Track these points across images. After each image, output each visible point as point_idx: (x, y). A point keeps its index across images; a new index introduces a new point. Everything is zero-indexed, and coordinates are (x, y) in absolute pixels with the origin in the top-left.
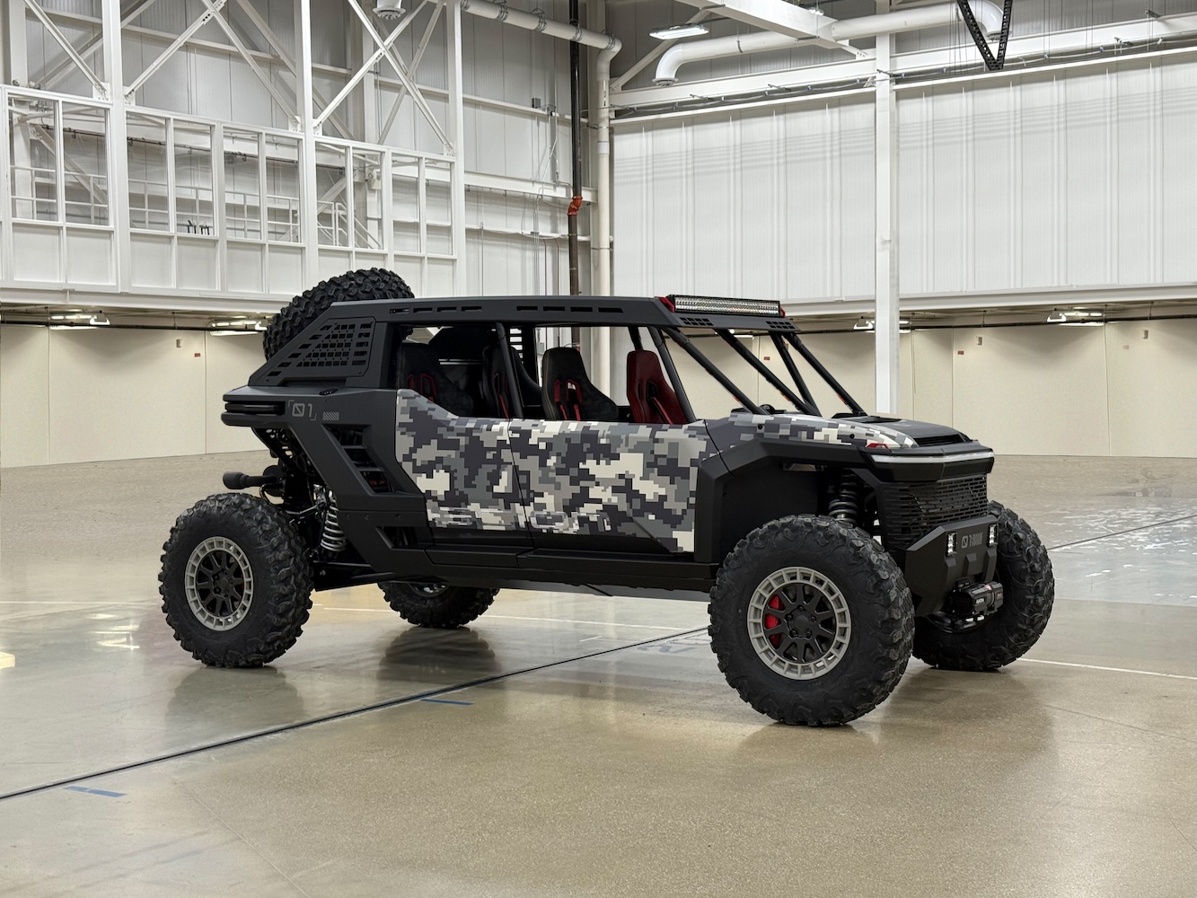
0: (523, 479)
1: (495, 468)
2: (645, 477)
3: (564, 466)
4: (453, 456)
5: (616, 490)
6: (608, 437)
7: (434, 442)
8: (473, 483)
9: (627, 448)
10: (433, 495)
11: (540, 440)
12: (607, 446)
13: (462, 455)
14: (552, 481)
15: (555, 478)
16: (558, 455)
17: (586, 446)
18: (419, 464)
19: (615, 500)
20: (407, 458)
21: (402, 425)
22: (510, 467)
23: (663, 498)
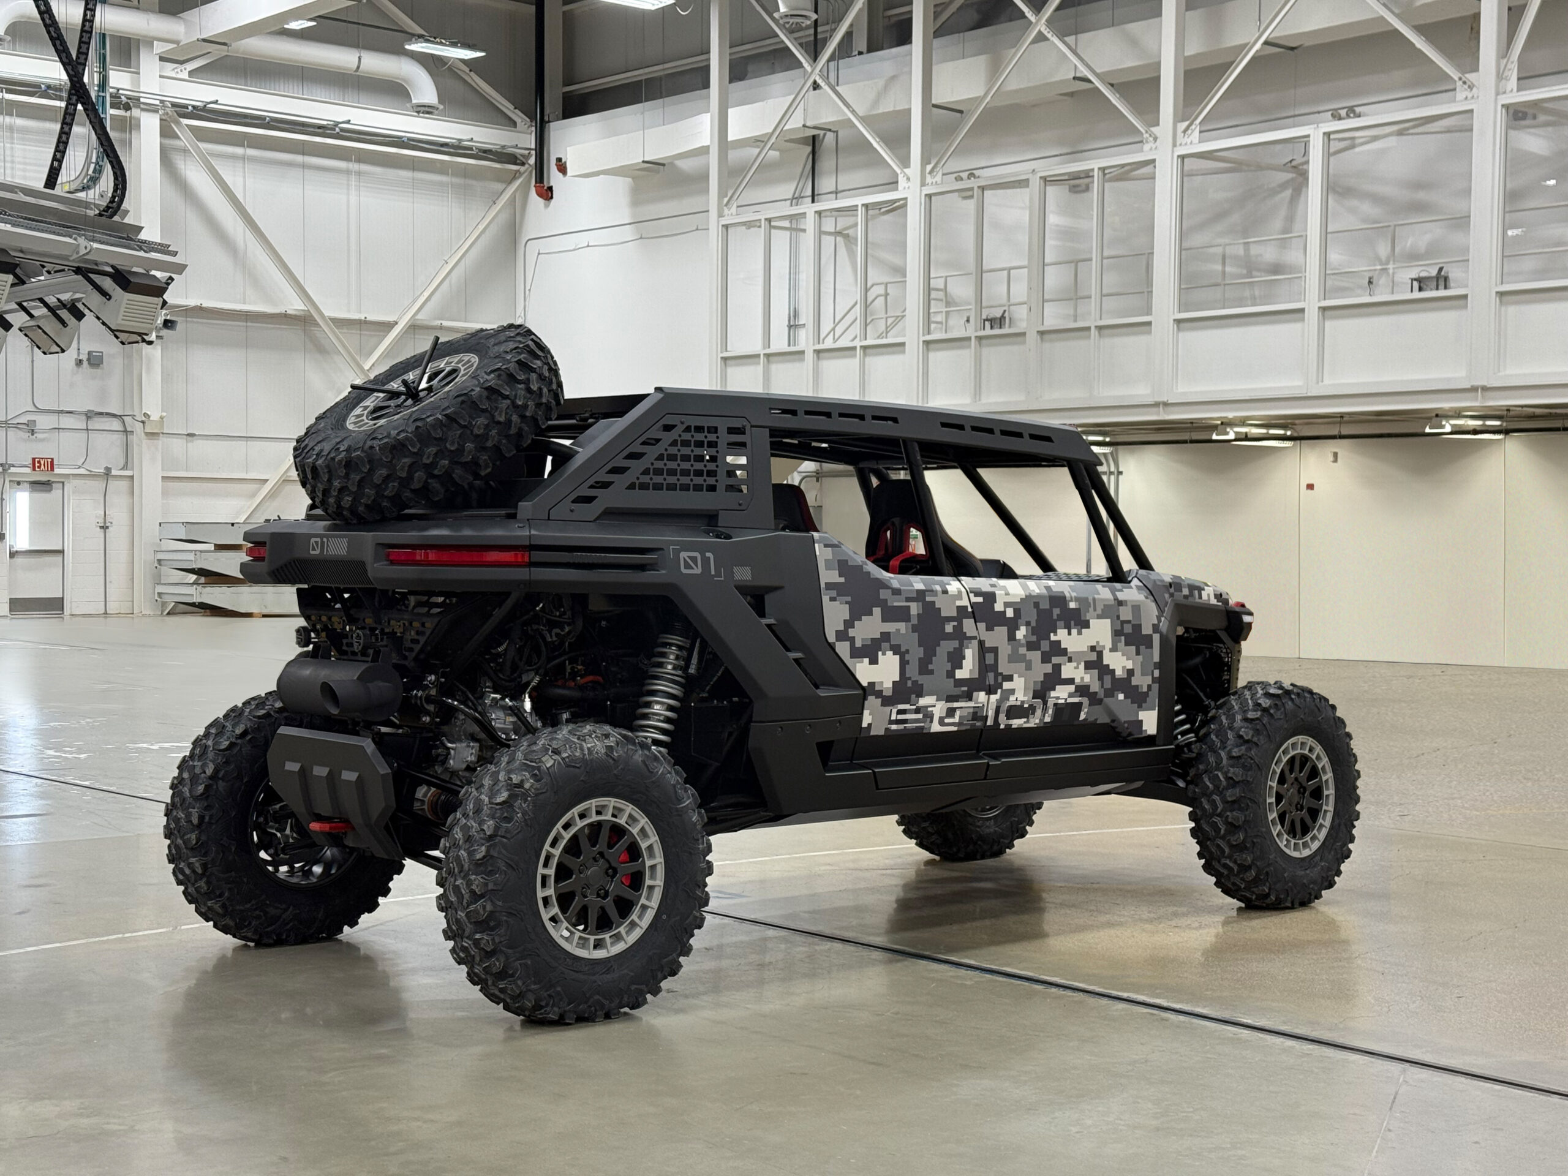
0: (990, 658)
1: (957, 646)
2: (1114, 649)
3: (1034, 638)
4: (903, 631)
5: (1089, 666)
6: (1077, 599)
7: (877, 611)
8: (930, 667)
9: (1096, 613)
10: (877, 688)
11: (1007, 605)
12: (1077, 611)
13: (914, 629)
14: (1022, 659)
15: (1025, 655)
16: (1028, 624)
17: (1056, 612)
18: (858, 644)
19: (1087, 679)
20: (842, 636)
21: (829, 586)
22: (975, 643)
23: (1130, 672)
